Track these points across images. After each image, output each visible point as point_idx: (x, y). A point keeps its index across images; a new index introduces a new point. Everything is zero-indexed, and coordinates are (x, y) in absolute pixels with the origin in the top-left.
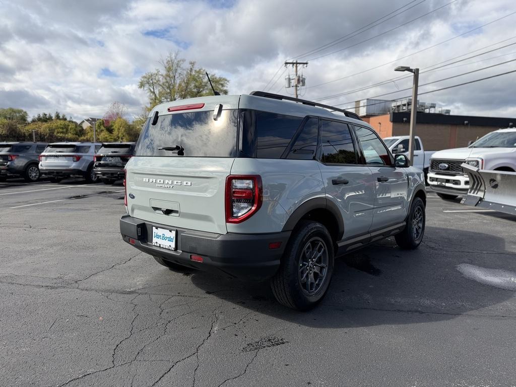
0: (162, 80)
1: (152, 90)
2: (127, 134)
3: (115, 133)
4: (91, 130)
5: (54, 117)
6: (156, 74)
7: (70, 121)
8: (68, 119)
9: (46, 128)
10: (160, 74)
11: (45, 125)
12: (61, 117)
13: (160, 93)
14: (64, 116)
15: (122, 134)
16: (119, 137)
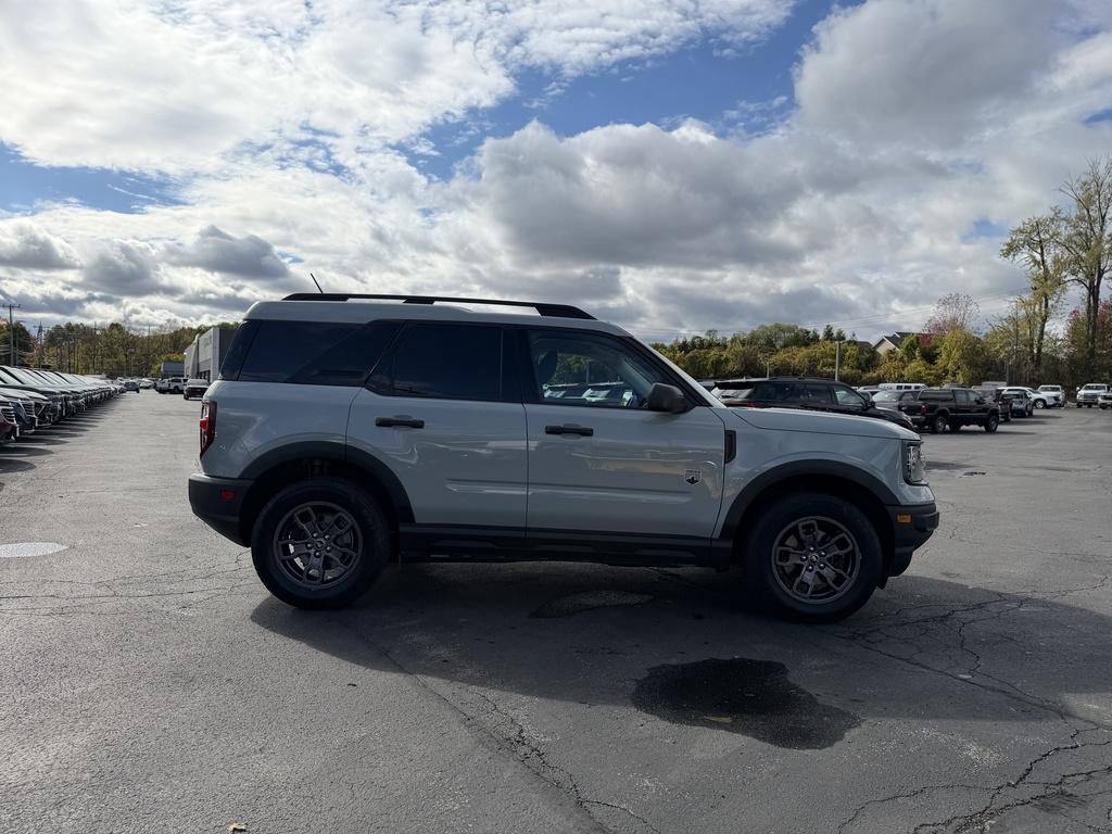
0: (1065, 231)
1: (1038, 257)
2: (968, 364)
3: (940, 362)
4: (891, 358)
5: (821, 334)
6: (1052, 220)
7: (849, 342)
8: (848, 339)
9: (805, 357)
10: (1063, 216)
11: (804, 351)
12: (835, 335)
13: (1056, 261)
14: (840, 333)
15: (955, 363)
16: (946, 372)
